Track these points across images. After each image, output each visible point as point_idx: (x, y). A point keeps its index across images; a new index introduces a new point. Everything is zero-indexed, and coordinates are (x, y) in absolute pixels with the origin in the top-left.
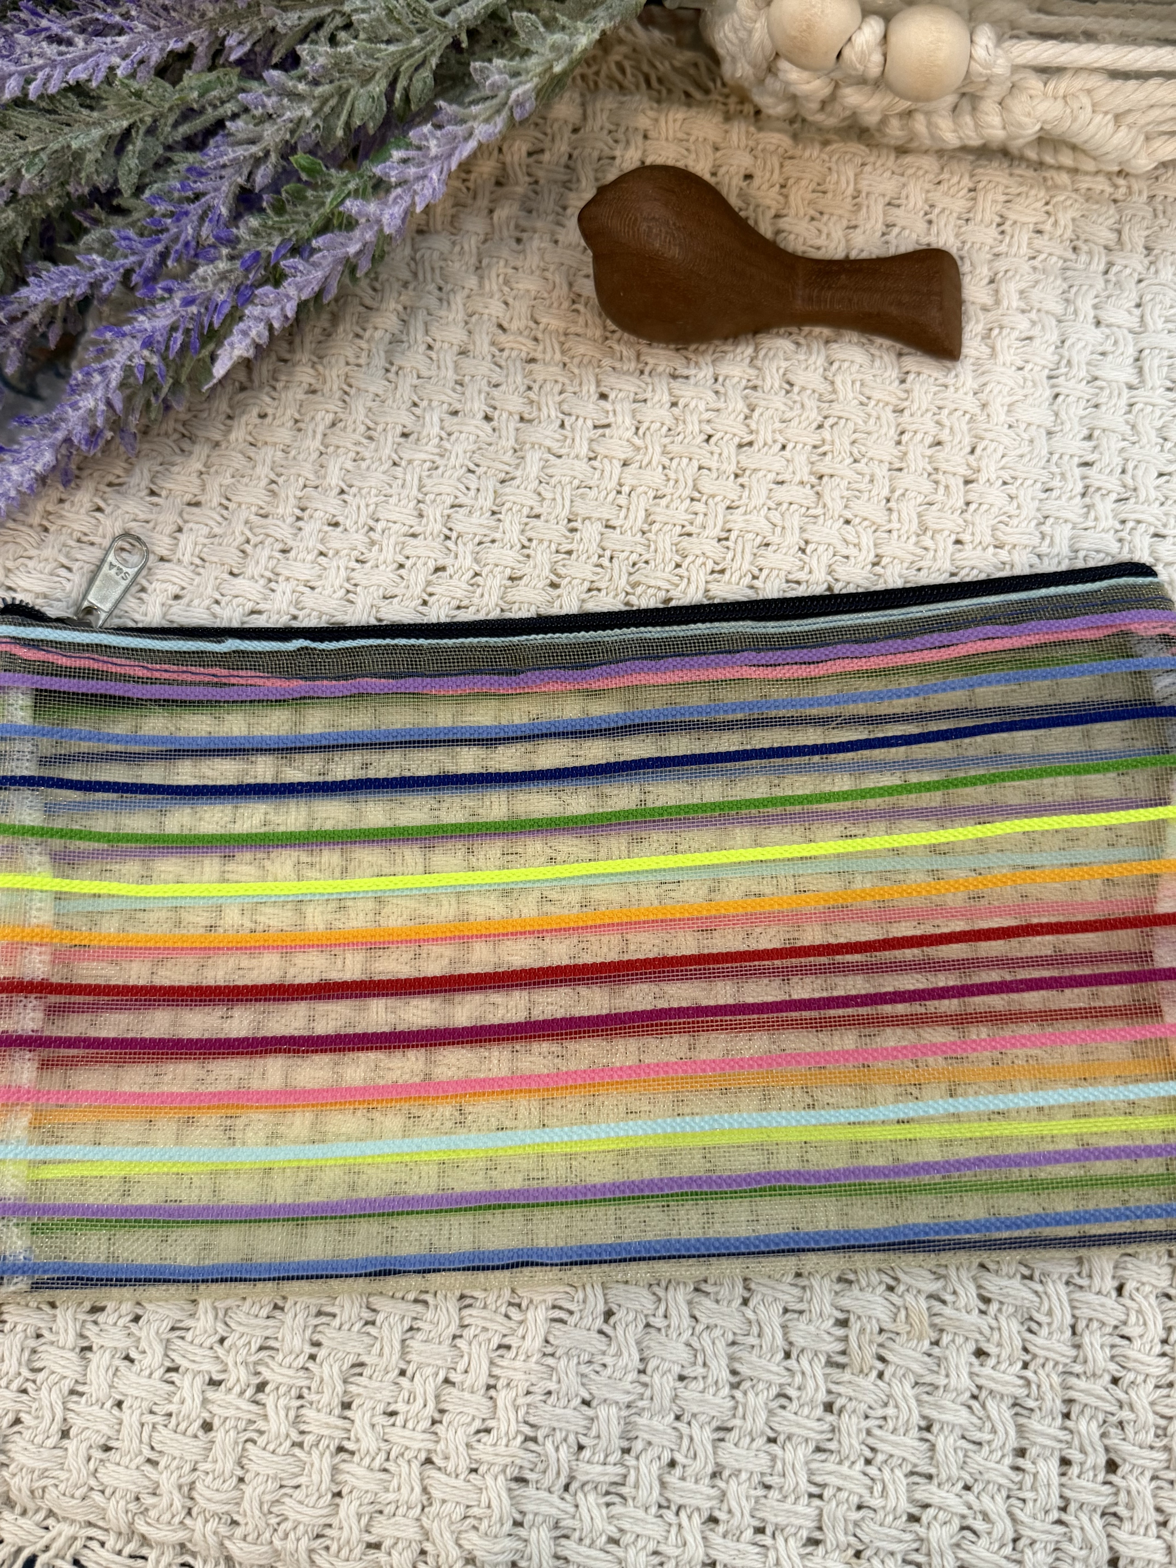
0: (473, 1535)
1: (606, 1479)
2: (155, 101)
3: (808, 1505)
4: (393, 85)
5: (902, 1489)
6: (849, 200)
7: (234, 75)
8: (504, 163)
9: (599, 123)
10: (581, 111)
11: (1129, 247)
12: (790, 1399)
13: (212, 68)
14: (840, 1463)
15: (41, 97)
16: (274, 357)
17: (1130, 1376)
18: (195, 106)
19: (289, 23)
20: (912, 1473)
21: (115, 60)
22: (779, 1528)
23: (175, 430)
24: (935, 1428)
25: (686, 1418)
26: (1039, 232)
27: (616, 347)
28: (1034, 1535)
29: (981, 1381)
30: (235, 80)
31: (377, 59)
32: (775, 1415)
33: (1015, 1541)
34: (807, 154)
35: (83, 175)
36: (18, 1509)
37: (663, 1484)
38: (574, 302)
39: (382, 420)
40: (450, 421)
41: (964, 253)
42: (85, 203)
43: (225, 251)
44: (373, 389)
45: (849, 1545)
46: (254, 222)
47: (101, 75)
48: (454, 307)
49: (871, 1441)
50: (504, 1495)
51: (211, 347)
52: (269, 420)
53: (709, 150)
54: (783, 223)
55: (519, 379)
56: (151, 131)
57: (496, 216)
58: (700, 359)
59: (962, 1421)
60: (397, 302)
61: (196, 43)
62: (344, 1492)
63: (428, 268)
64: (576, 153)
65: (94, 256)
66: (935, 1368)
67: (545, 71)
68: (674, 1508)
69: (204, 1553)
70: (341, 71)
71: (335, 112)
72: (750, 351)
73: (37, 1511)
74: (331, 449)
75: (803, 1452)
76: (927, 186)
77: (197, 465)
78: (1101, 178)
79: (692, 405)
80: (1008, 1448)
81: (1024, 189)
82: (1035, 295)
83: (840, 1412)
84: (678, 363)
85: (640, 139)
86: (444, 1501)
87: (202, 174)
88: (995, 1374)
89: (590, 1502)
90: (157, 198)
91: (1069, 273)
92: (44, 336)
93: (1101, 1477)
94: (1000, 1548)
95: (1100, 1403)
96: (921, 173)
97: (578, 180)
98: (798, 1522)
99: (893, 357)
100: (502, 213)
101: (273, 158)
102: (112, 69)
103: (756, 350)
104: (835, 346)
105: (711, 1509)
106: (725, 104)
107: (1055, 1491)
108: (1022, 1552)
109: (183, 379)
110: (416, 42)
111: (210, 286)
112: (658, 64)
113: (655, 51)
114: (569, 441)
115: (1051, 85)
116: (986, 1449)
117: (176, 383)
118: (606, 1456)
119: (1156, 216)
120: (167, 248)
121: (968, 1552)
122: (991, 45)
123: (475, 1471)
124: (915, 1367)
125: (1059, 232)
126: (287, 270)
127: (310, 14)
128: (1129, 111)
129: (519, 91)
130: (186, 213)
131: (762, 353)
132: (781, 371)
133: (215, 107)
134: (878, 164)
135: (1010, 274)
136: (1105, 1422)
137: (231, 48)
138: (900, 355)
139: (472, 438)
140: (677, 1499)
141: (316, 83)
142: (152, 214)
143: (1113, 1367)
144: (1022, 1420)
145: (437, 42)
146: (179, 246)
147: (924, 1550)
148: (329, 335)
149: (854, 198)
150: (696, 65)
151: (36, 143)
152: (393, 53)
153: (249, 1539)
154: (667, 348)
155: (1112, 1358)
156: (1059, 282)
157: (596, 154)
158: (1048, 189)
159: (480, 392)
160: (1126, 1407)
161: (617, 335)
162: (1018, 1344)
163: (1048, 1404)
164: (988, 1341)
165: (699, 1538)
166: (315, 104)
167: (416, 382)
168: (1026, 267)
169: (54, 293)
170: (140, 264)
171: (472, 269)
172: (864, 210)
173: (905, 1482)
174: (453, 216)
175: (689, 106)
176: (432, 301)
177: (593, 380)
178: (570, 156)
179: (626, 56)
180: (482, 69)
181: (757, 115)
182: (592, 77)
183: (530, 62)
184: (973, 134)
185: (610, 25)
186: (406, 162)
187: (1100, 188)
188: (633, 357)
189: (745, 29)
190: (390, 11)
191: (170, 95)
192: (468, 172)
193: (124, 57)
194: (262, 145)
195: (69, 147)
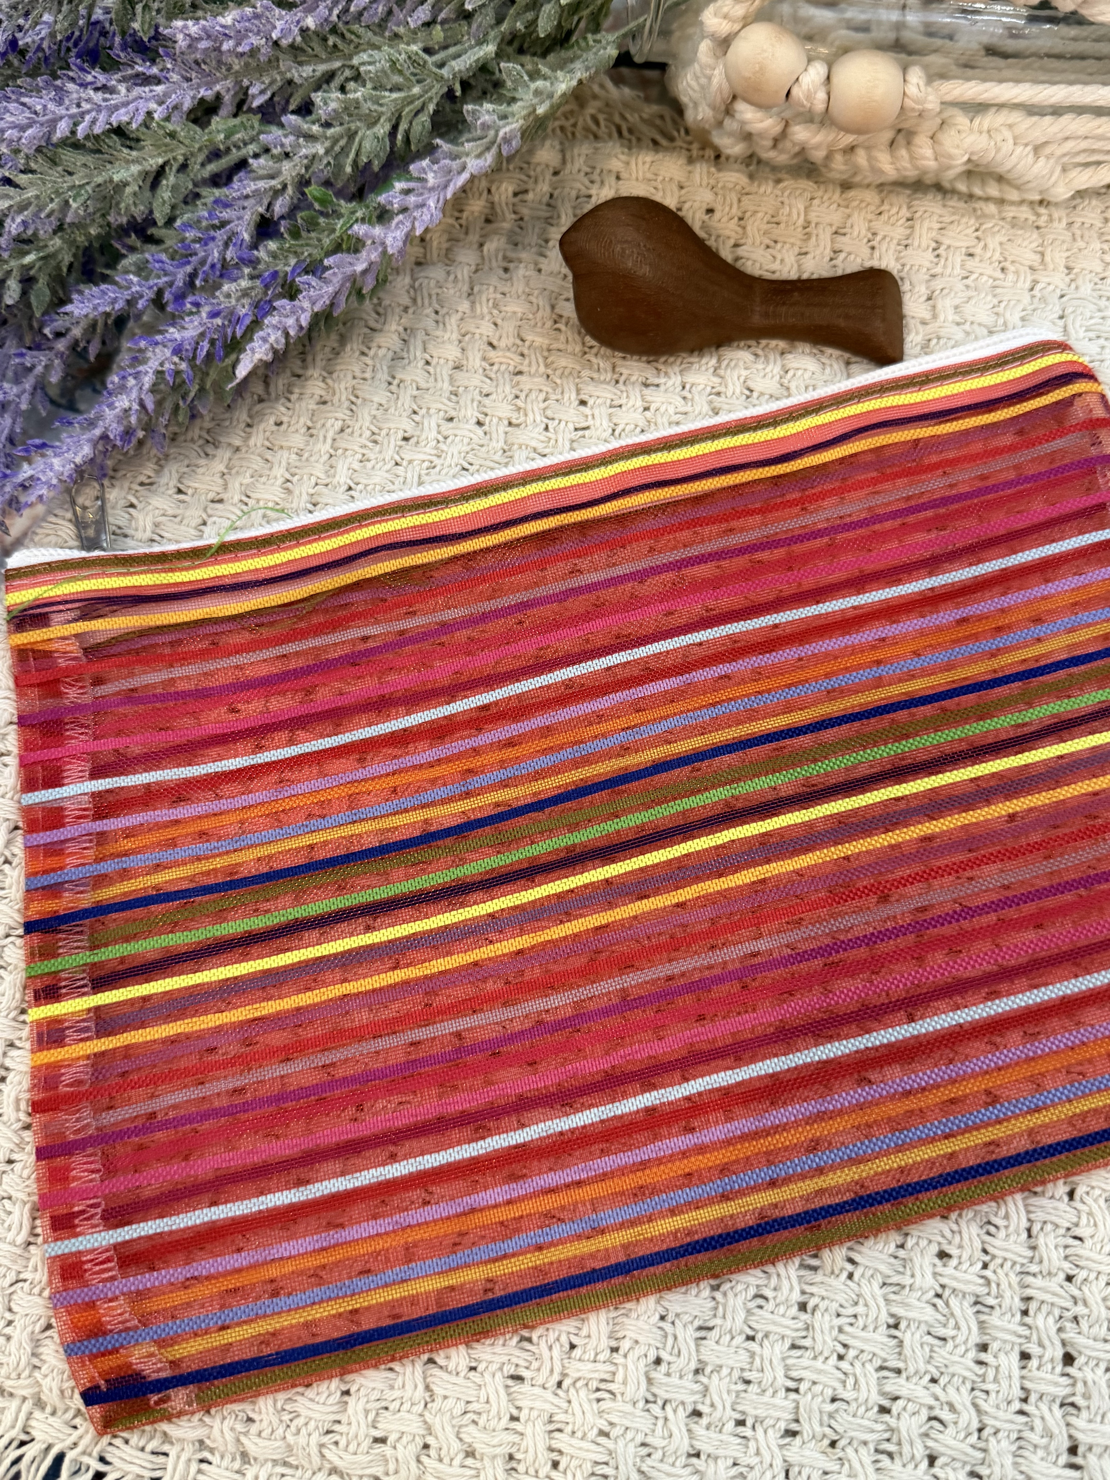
0: (472, 1428)
1: (596, 1375)
2: (187, 142)
3: (786, 1398)
4: (395, 128)
5: (873, 1382)
6: (800, 229)
7: (255, 120)
8: (492, 203)
9: (577, 166)
10: (560, 156)
11: (1051, 267)
12: (766, 1299)
13: (235, 116)
14: (815, 1358)
15: (87, 137)
16: (288, 373)
17: (1083, 1274)
18: (222, 147)
19: (304, 75)
20: (882, 1368)
21: (153, 106)
22: (758, 1420)
23: (200, 437)
24: (903, 1325)
25: (670, 1318)
26: (971, 255)
27: (594, 360)
28: (998, 1424)
29: (944, 1281)
30: (256, 125)
31: (381, 105)
32: (753, 1314)
33: (980, 1430)
34: (762, 190)
35: (122, 205)
36: (49, 1409)
37: (650, 1381)
38: (556, 322)
39: (386, 426)
40: (446, 427)
41: (903, 274)
42: (124, 231)
43: (247, 271)
44: (376, 399)
45: (824, 1436)
46: (272, 245)
47: (141, 118)
48: (448, 327)
49: (842, 1338)
50: (502, 1392)
51: (233, 357)
52: (284, 427)
53: (675, 189)
54: (741, 251)
55: (508, 389)
56: (184, 167)
57: (485, 248)
58: (669, 370)
59: (926, 1318)
60: (399, 324)
61: (223, 92)
62: (352, 1391)
63: (426, 294)
64: (556, 193)
65: (131, 277)
66: (901, 1269)
67: (529, 115)
68: (660, 1402)
69: (222, 1449)
70: (350, 115)
71: (344, 151)
72: (713, 361)
73: (66, 1411)
74: (340, 451)
75: (781, 1348)
76: (870, 216)
77: (219, 466)
78: (1025, 208)
79: (662, 410)
80: (971, 1343)
81: (956, 218)
82: (968, 309)
83: (814, 1310)
84: (649, 373)
85: (613, 179)
86: (445, 1397)
87: (227, 205)
88: (957, 1274)
89: (582, 1398)
90: (187, 226)
91: (998, 290)
92: (85, 349)
93: (1059, 1368)
94: (966, 1437)
95: (1055, 1300)
96: (863, 205)
97: (559, 217)
98: (777, 1414)
99: (843, 366)
100: (490, 246)
101: (290, 190)
102: (149, 114)
103: (719, 361)
104: (790, 356)
105: (695, 1403)
106: (689, 150)
107: (1016, 1383)
108: (987, 1441)
109: (208, 386)
110: (416, 90)
111: (233, 302)
112: (628, 116)
113: (626, 105)
114: (552, 442)
115: (977, 121)
116: (950, 1344)
117: (202, 390)
118: (597, 1354)
119: (1074, 240)
120: (195, 270)
121: (936, 1440)
122: (922, 84)
123: (473, 1369)
124: (883, 1268)
125: (989, 255)
126: (301, 286)
127: (322, 68)
128: (1046, 143)
129: (507, 129)
130: (213, 239)
131: (724, 364)
132: (742, 379)
133: (239, 148)
134: (825, 198)
135: (945, 292)
136: (1061, 1317)
137: (254, 97)
138: (848, 363)
139: (466, 440)
140: (662, 1394)
141: (327, 125)
142: (183, 240)
143: (1066, 1265)
144: (983, 1317)
145: (434, 91)
146: (206, 268)
147: (895, 1439)
148: (338, 354)
149: (805, 228)
150: (662, 117)
151: (83, 178)
152: (396, 100)
153: (263, 1434)
154: (639, 360)
155: (1066, 1257)
156: (989, 298)
157: (574, 194)
158: (977, 218)
159: (473, 401)
160: (1080, 1303)
161: (594, 350)
162: (978, 1245)
163: (1006, 1302)
164: (950, 1243)
165: (684, 1429)
166: (327, 144)
167: (415, 393)
168: (960, 286)
169: (95, 308)
170: (171, 284)
171: (465, 295)
172: (814, 239)
173: (876, 1375)
174: (448, 250)
175: (657, 152)
176: (430, 323)
177: (573, 389)
178: (551, 196)
179: (600, 111)
180: (474, 112)
181: (718, 157)
182: (570, 129)
183: (516, 107)
184: (908, 166)
185: (586, 75)
186: (407, 192)
187: (1024, 216)
188: (609, 368)
189: (706, 76)
190: (393, 63)
191: (200, 137)
192: (461, 211)
193: (161, 103)
194: (281, 179)
195: (111, 181)
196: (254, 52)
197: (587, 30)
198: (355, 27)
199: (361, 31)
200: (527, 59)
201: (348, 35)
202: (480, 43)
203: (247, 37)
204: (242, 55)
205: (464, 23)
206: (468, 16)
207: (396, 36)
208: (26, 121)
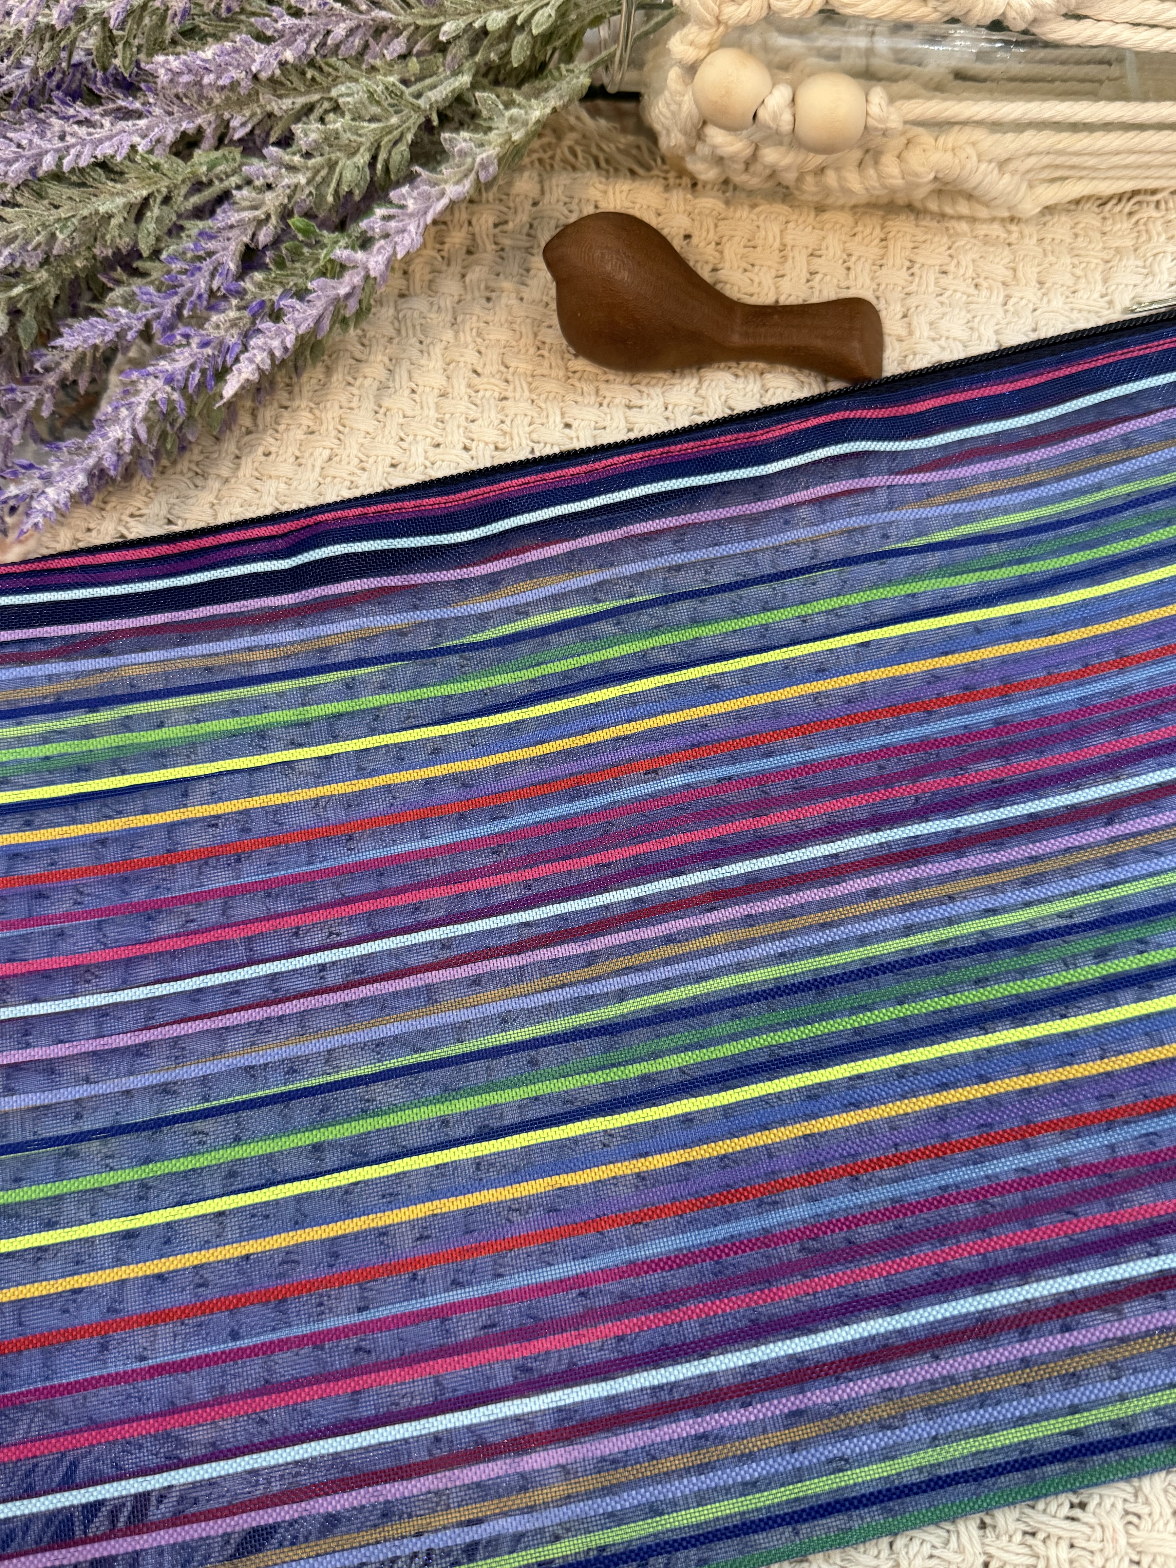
2: (170, 174)
4: (374, 158)
6: (776, 252)
7: (237, 152)
8: (473, 235)
9: (555, 196)
10: (538, 187)
11: (1024, 281)
13: (217, 148)
15: (72, 171)
16: (276, 405)
18: (204, 179)
19: (284, 107)
21: (136, 139)
23: (189, 469)
26: (945, 273)
27: (577, 384)
30: (238, 157)
31: (360, 136)
34: (738, 214)
35: (108, 237)
38: (539, 349)
39: (374, 453)
40: (433, 452)
41: (878, 293)
42: (108, 264)
43: (234, 302)
44: (363, 427)
46: (258, 276)
47: (125, 151)
48: (433, 356)
52: (273, 457)
54: (721, 274)
55: (493, 414)
56: (167, 200)
57: (467, 279)
58: (652, 391)
60: (384, 355)
61: (205, 126)
63: (409, 325)
64: (535, 223)
65: (120, 309)
67: (506, 142)
70: (330, 146)
71: (325, 181)
72: (695, 382)
74: (329, 479)
76: (843, 238)
77: (208, 497)
78: (996, 226)
81: (929, 236)
82: (944, 324)
84: (634, 397)
87: (211, 237)
90: (173, 258)
91: (972, 306)
92: (75, 382)
96: (838, 227)
99: (821, 383)
100: (473, 277)
101: (274, 220)
102: (133, 147)
103: (700, 382)
104: (769, 376)
106: (666, 179)
109: (196, 414)
110: (394, 120)
111: (222, 332)
112: (605, 147)
113: (602, 136)
115: (941, 140)
117: (190, 417)
119: (1045, 255)
120: (183, 300)
122: (883, 103)
125: (962, 271)
126: (286, 310)
127: (301, 101)
128: (1010, 159)
129: (484, 155)
130: (200, 269)
131: (705, 384)
132: (723, 399)
133: (221, 180)
134: (800, 221)
135: (920, 309)
137: (234, 129)
139: (453, 465)
141: (308, 155)
142: (169, 272)
145: (411, 121)
146: (193, 298)
148: (324, 384)
149: (781, 251)
150: (638, 147)
151: (69, 210)
152: (374, 130)
156: (963, 313)
157: (553, 223)
158: (950, 237)
159: (459, 427)
161: (578, 375)
166: (309, 174)
167: (402, 420)
168: (935, 303)
169: (85, 341)
170: (158, 316)
171: (449, 324)
172: (790, 260)
174: (431, 281)
175: (634, 180)
176: (414, 353)
177: (558, 412)
178: (531, 226)
179: (577, 142)
180: (451, 140)
181: (694, 185)
182: (548, 161)
183: (492, 135)
184: (877, 185)
185: (559, 104)
186: (387, 218)
187: (995, 234)
188: (593, 392)
189: (676, 103)
190: (371, 94)
191: (183, 169)
192: (443, 243)
193: (144, 137)
194: (264, 209)
195: (97, 212)
196: (234, 85)
197: (560, 61)
198: (333, 60)
199: (339, 64)
200: (502, 90)
201: (326, 69)
202: (455, 73)
203: (227, 70)
204: (223, 88)
205: (440, 55)
206: (442, 48)
207: (373, 69)
208: (12, 155)
